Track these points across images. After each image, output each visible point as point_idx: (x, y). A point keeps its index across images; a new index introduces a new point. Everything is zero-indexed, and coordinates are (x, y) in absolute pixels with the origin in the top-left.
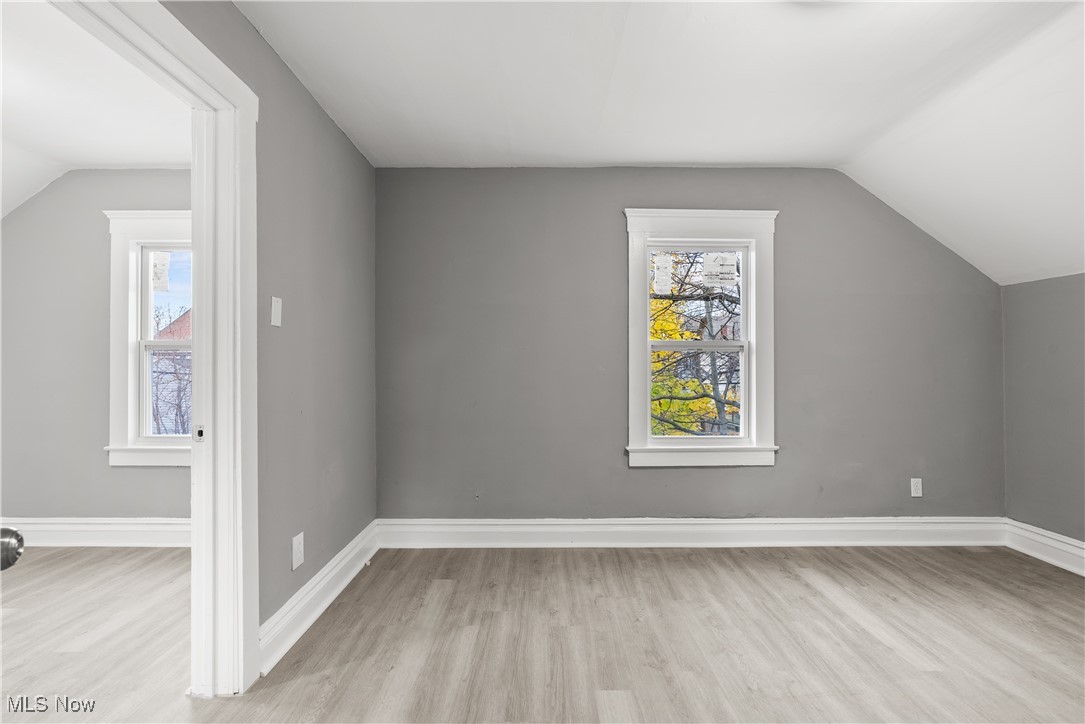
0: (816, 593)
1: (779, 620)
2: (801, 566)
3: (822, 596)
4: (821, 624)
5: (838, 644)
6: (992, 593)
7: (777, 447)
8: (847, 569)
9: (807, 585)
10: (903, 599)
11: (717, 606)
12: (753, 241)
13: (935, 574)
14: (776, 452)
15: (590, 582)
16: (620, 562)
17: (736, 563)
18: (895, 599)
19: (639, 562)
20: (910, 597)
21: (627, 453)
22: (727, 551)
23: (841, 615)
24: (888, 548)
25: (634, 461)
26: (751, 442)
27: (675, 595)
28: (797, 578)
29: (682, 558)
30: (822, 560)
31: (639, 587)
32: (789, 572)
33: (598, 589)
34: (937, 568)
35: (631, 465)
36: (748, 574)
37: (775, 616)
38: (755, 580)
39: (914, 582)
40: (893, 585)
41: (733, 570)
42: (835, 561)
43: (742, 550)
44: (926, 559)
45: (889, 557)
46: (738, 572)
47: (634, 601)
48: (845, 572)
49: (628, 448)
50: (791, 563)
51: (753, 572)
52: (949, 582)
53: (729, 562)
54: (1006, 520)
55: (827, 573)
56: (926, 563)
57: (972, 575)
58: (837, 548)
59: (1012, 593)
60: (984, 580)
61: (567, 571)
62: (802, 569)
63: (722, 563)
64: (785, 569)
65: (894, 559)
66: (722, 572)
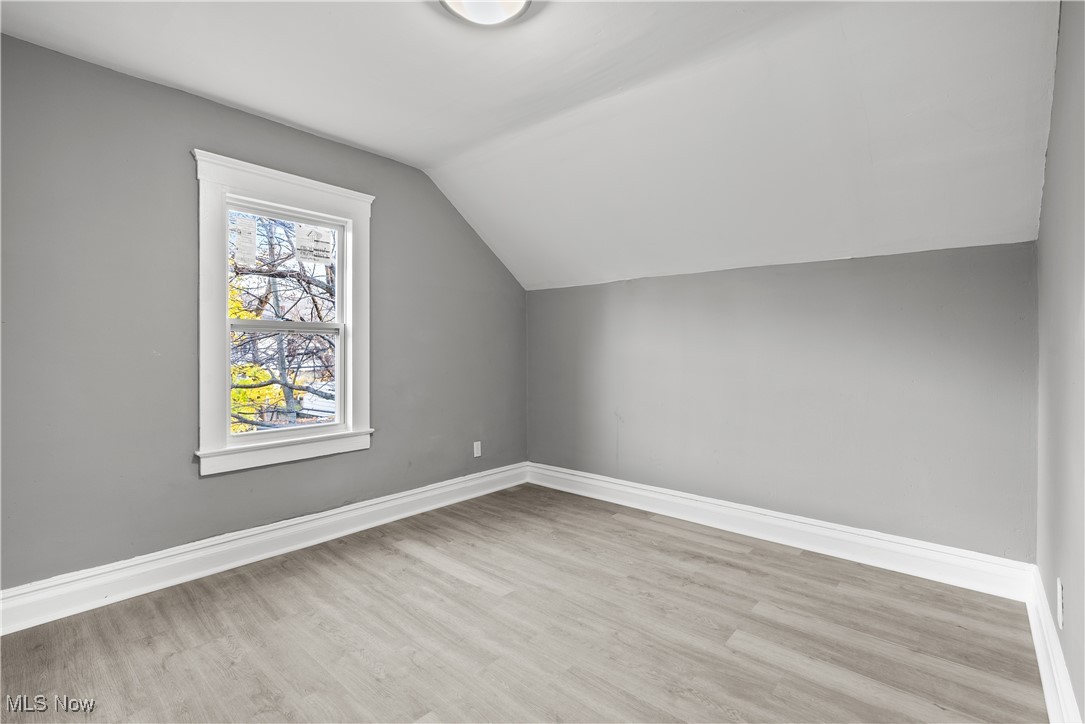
0: (416, 561)
1: (389, 598)
2: (398, 540)
3: (421, 562)
4: (425, 588)
5: (442, 600)
6: (528, 519)
7: (373, 430)
8: (435, 531)
9: (407, 556)
10: (479, 543)
11: (326, 608)
12: (350, 222)
13: (494, 516)
14: (371, 435)
15: (149, 642)
16: (192, 601)
17: (336, 555)
18: (473, 545)
19: (220, 591)
20: (484, 540)
21: (197, 459)
22: (324, 546)
23: (438, 573)
24: (459, 503)
25: (207, 468)
26: (346, 428)
27: (275, 615)
28: (397, 552)
29: (275, 569)
30: (413, 529)
31: (227, 621)
32: (389, 549)
33: (163, 647)
34: (494, 511)
35: (202, 474)
36: (351, 564)
37: (385, 596)
38: (358, 567)
39: (484, 527)
40: (469, 533)
41: (335, 564)
42: (422, 526)
43: (340, 541)
44: (487, 506)
45: (461, 510)
46: (341, 565)
47: (223, 641)
48: (433, 533)
49: (198, 453)
50: (388, 540)
51: (356, 560)
52: (503, 520)
53: (329, 557)
54: (528, 463)
55: (420, 539)
56: (486, 509)
57: (514, 509)
58: (423, 514)
59: (538, 516)
60: (522, 511)
61: (105, 641)
62: (400, 543)
63: (322, 561)
64: (384, 547)
65: (466, 512)
66: (325, 571)
